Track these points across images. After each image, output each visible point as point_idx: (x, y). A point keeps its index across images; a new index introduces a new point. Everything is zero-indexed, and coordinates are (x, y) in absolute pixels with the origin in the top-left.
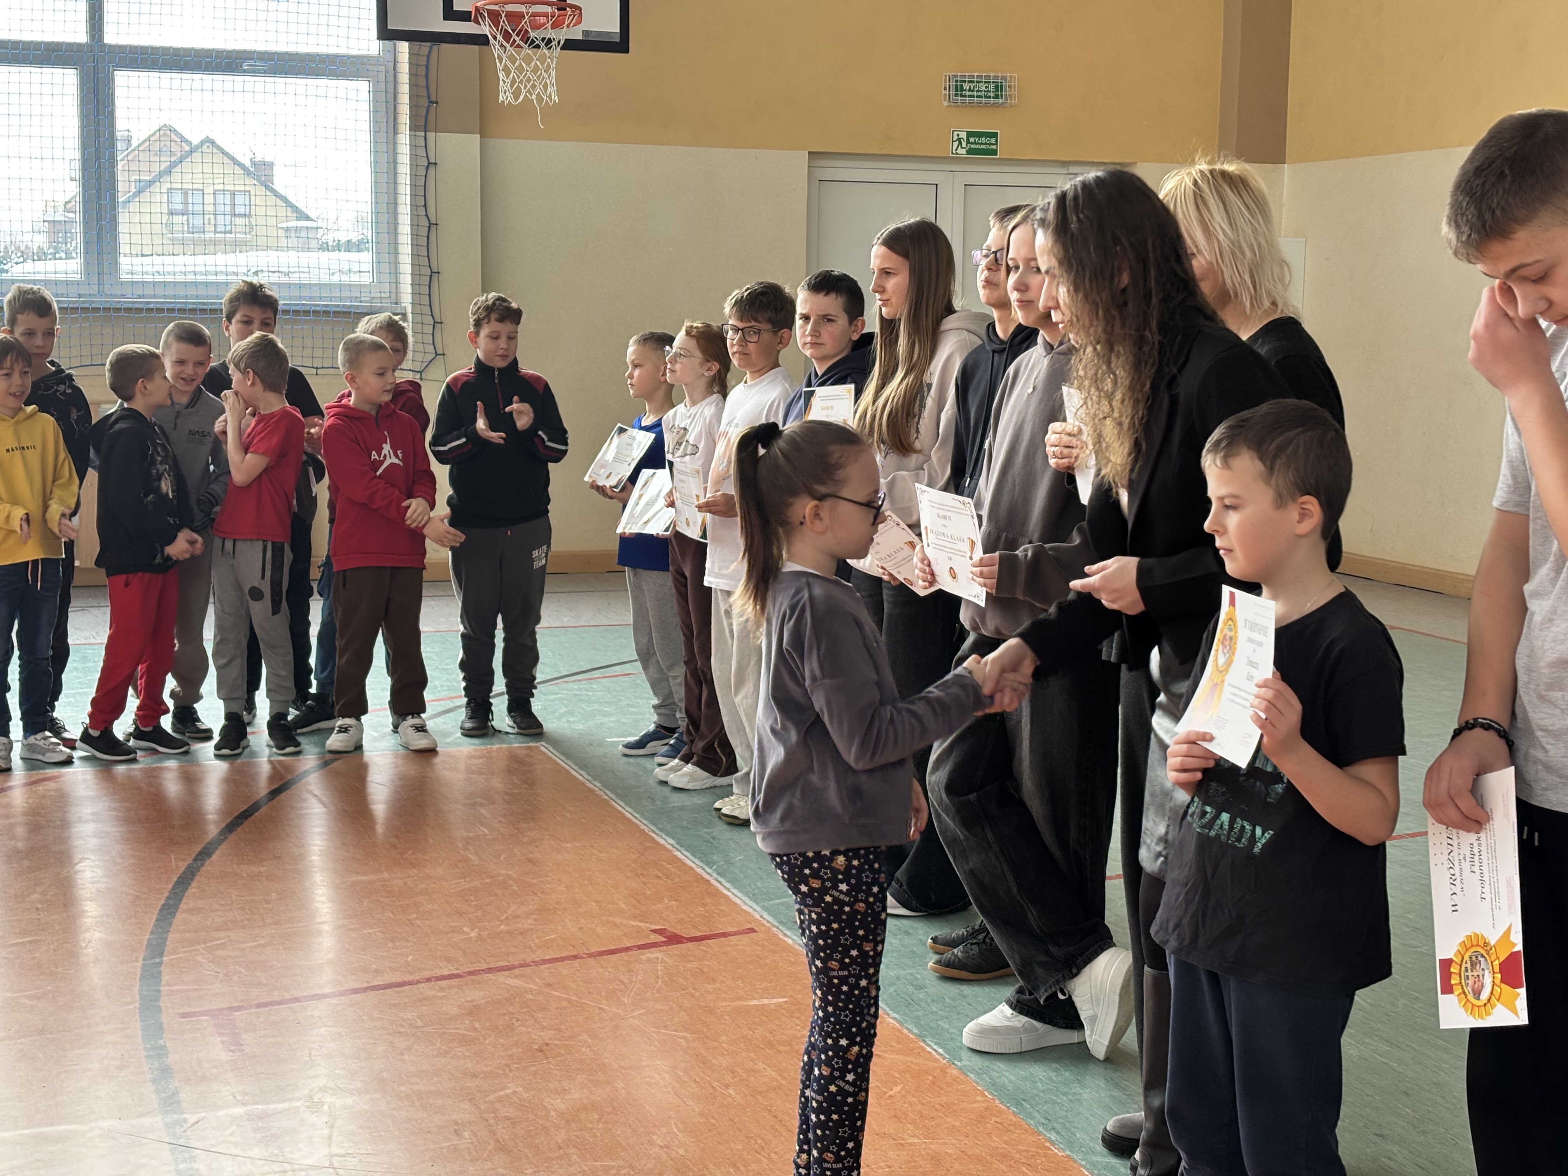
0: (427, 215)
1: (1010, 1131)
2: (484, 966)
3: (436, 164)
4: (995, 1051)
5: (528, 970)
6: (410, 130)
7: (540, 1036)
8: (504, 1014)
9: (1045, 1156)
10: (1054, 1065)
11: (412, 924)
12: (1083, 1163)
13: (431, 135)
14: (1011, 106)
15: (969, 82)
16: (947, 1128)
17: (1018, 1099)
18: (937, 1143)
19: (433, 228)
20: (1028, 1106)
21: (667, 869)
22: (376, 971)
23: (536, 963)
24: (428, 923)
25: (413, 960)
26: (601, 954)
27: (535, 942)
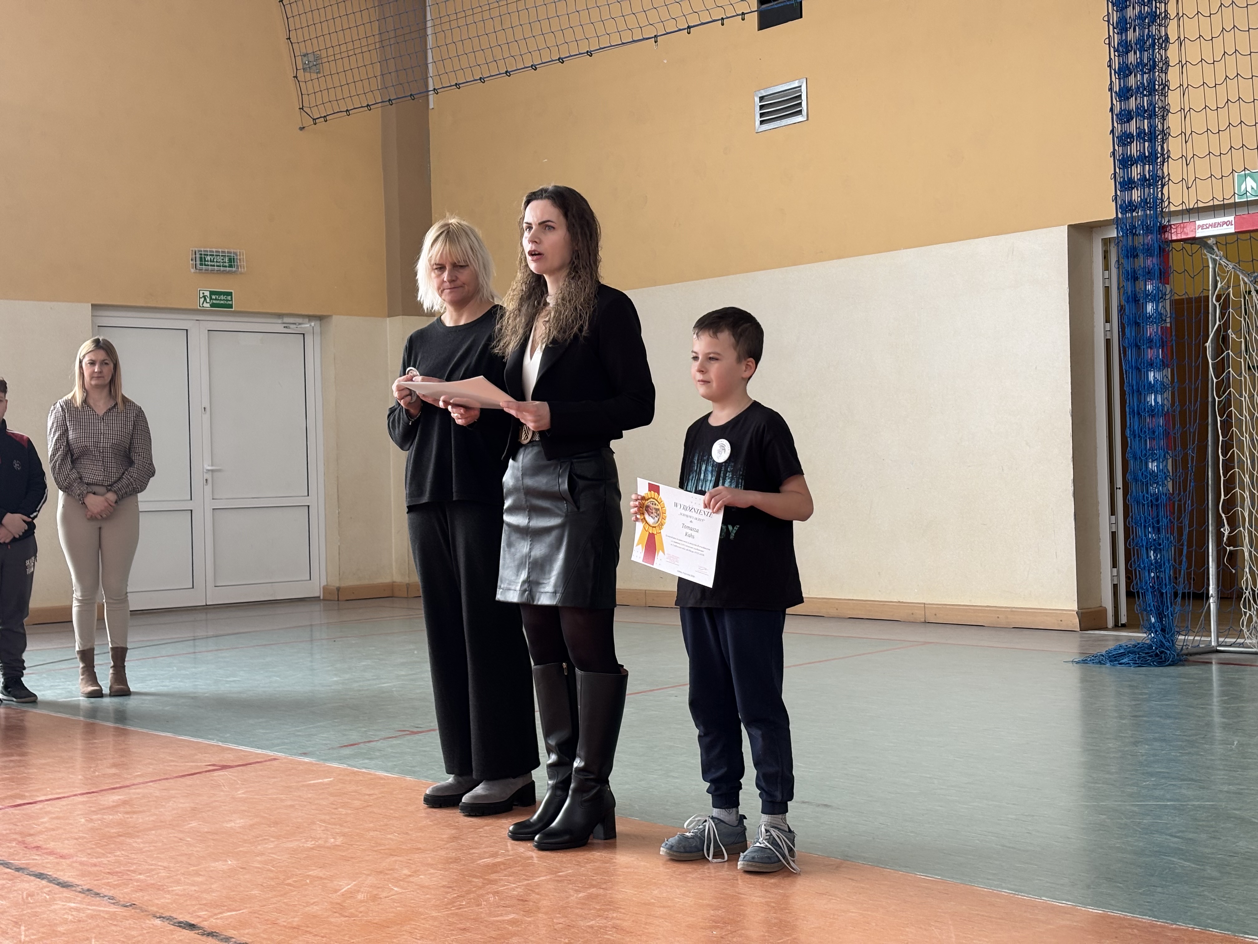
14: (241, 273)
15: (210, 255)
27: (129, 776)
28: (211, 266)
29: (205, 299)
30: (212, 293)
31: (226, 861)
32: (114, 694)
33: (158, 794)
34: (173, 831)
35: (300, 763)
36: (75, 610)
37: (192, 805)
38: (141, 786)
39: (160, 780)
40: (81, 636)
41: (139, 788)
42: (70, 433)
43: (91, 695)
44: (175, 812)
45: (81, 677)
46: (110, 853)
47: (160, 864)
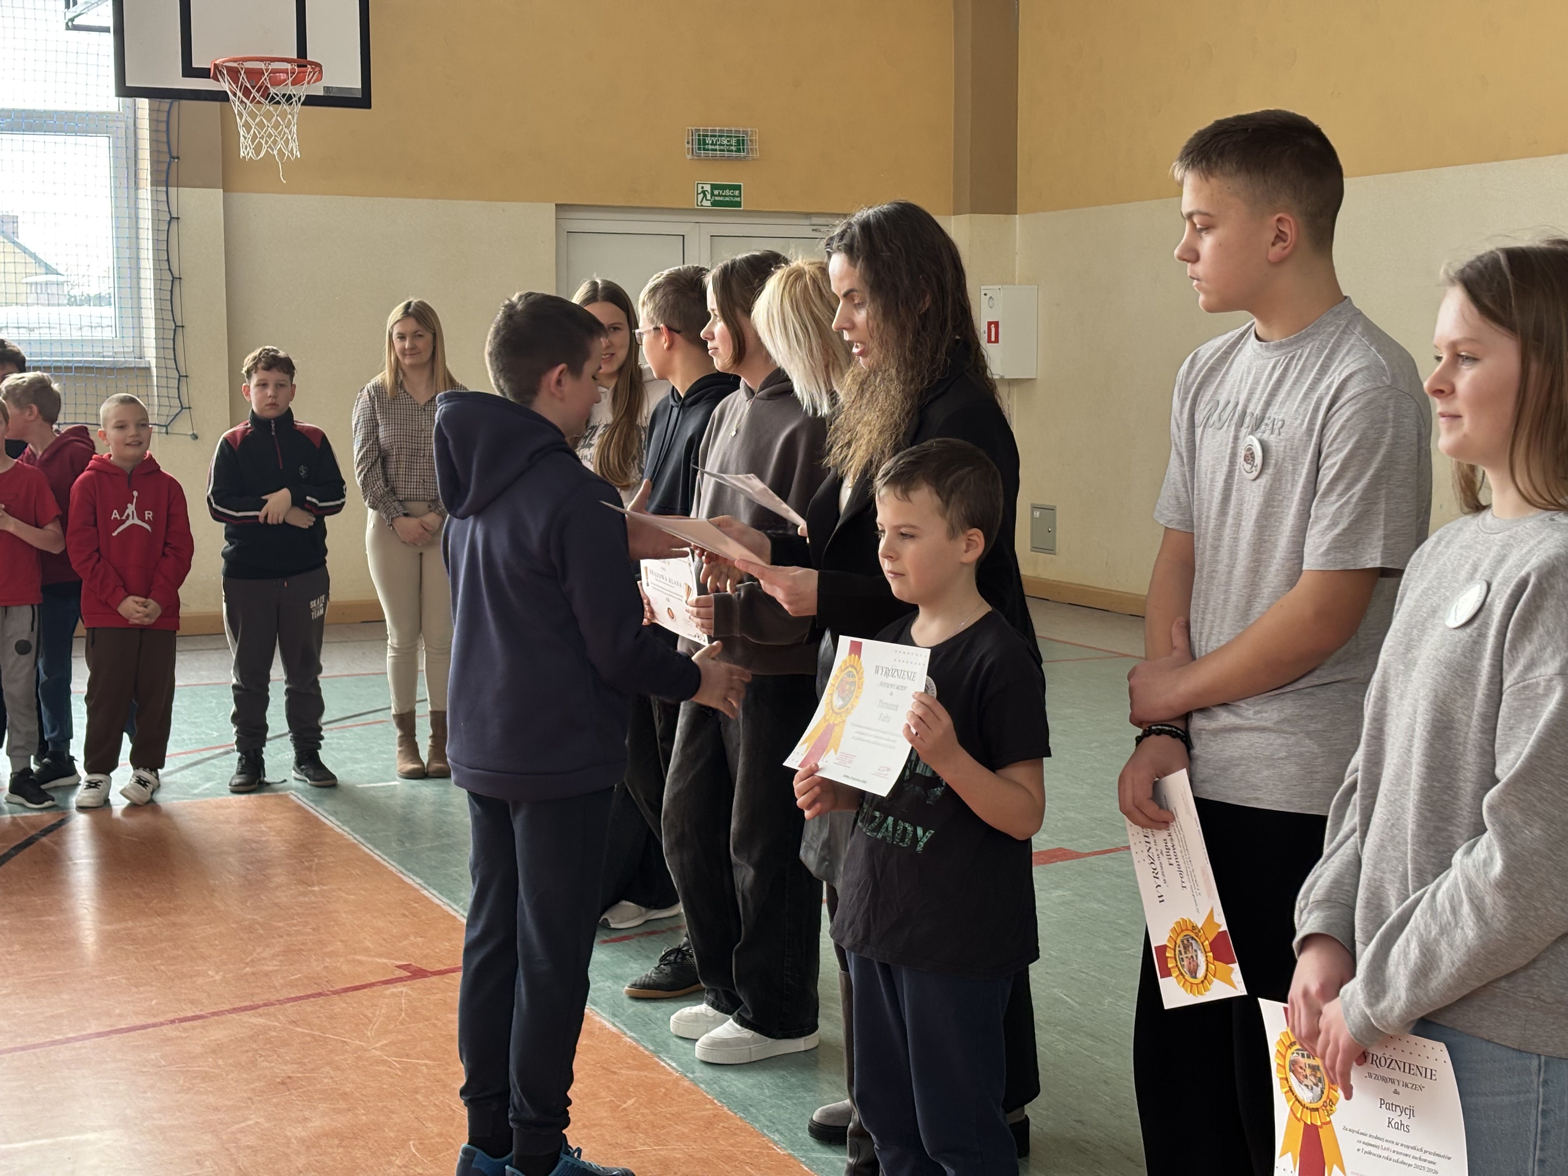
0: (170, 269)
1: (736, 1134)
2: (227, 1007)
3: (178, 218)
4: (726, 1062)
5: (272, 1009)
6: (152, 185)
7: (283, 1070)
8: (247, 1051)
9: (768, 1155)
10: (781, 1073)
11: (156, 970)
12: (803, 1160)
13: (173, 190)
14: (754, 159)
15: (712, 136)
16: (677, 1135)
17: (744, 1106)
18: (667, 1149)
19: (177, 282)
20: (754, 1111)
21: (415, 907)
22: (120, 1016)
23: (281, 1002)
24: (172, 968)
25: (157, 1004)
26: (346, 990)
27: (280, 982)
28: (713, 150)
29: (705, 195)
30: (714, 187)
32: (433, 775)
33: (276, 1033)
36: (389, 662)
38: (274, 1008)
39: (308, 997)
40: (398, 697)
41: (267, 1014)
42: (381, 429)
43: (410, 775)
45: (399, 749)
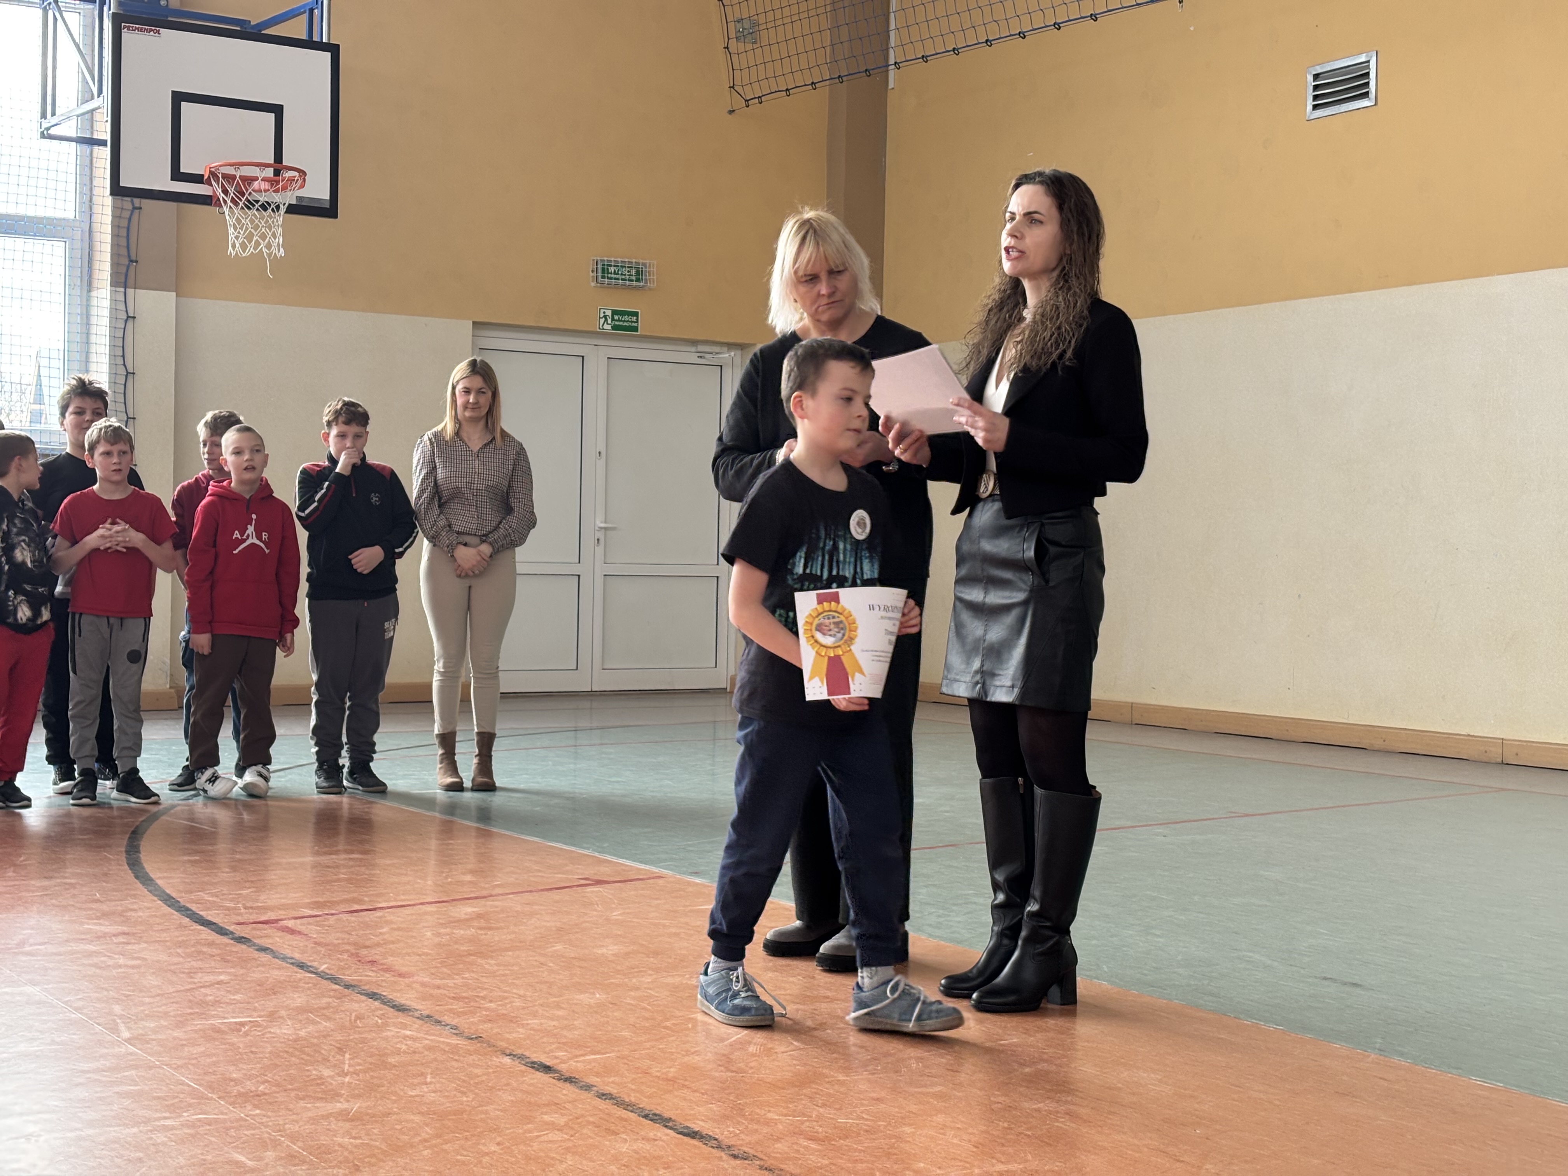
0: (124, 365)
3: (134, 317)
6: (111, 286)
13: (130, 291)
14: (650, 289)
15: (615, 266)
19: (130, 377)
27: (487, 886)
28: (615, 279)
29: (606, 320)
30: (614, 312)
31: (594, 993)
32: (478, 788)
33: (519, 908)
34: (534, 954)
35: (689, 883)
36: (435, 686)
37: (558, 924)
38: (500, 898)
39: (522, 892)
40: (442, 718)
41: (496, 901)
42: (439, 471)
43: (451, 788)
44: (538, 931)
45: (439, 766)
46: (457, 974)
47: (515, 991)
